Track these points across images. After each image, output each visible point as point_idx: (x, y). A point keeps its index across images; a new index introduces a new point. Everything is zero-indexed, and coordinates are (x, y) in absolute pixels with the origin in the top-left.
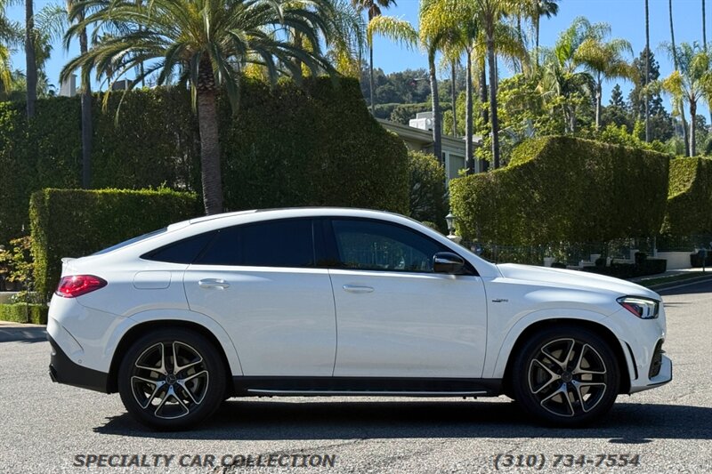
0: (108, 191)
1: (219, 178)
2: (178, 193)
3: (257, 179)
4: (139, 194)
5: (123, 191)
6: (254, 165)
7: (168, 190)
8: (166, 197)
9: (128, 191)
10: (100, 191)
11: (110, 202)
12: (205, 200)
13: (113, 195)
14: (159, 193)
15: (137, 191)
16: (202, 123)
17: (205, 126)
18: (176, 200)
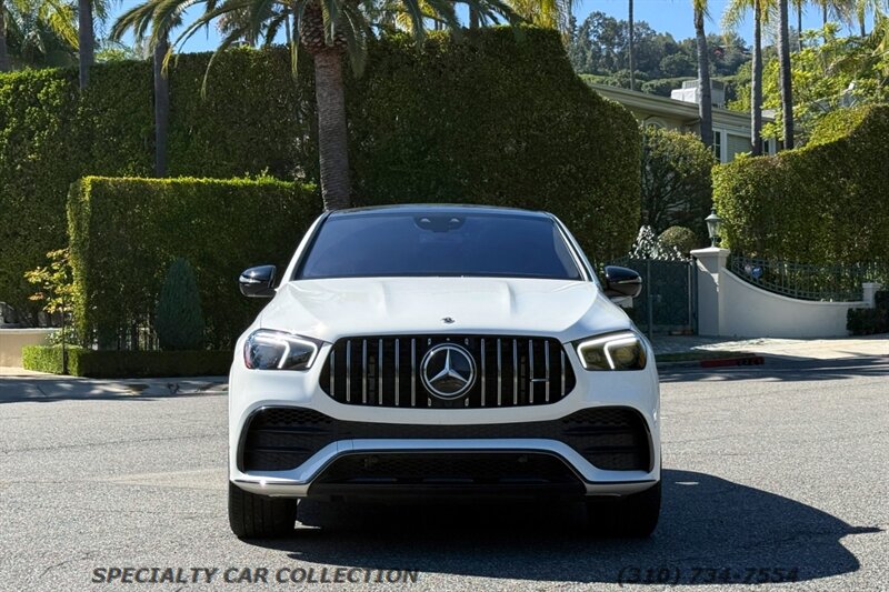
0: (180, 180)
1: (345, 162)
2: (285, 184)
3: (402, 163)
4: (226, 184)
5: (203, 181)
6: (399, 145)
7: (270, 180)
8: (267, 188)
9: (210, 180)
10: (169, 181)
11: (182, 195)
12: (324, 192)
13: (188, 185)
14: (257, 182)
15: (225, 181)
16: (319, 90)
17: (325, 95)
18: (282, 192)
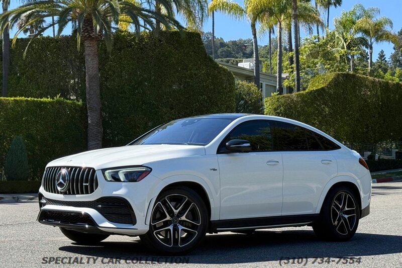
0: (18, 98)
1: (98, 91)
2: (68, 101)
3: (125, 93)
4: (40, 101)
5: (29, 99)
7: (61, 99)
8: (60, 103)
9: (33, 99)
10: (12, 99)
11: (19, 106)
12: (88, 106)
13: (21, 101)
15: (39, 99)
16: (87, 57)
17: (89, 59)
18: (67, 105)
